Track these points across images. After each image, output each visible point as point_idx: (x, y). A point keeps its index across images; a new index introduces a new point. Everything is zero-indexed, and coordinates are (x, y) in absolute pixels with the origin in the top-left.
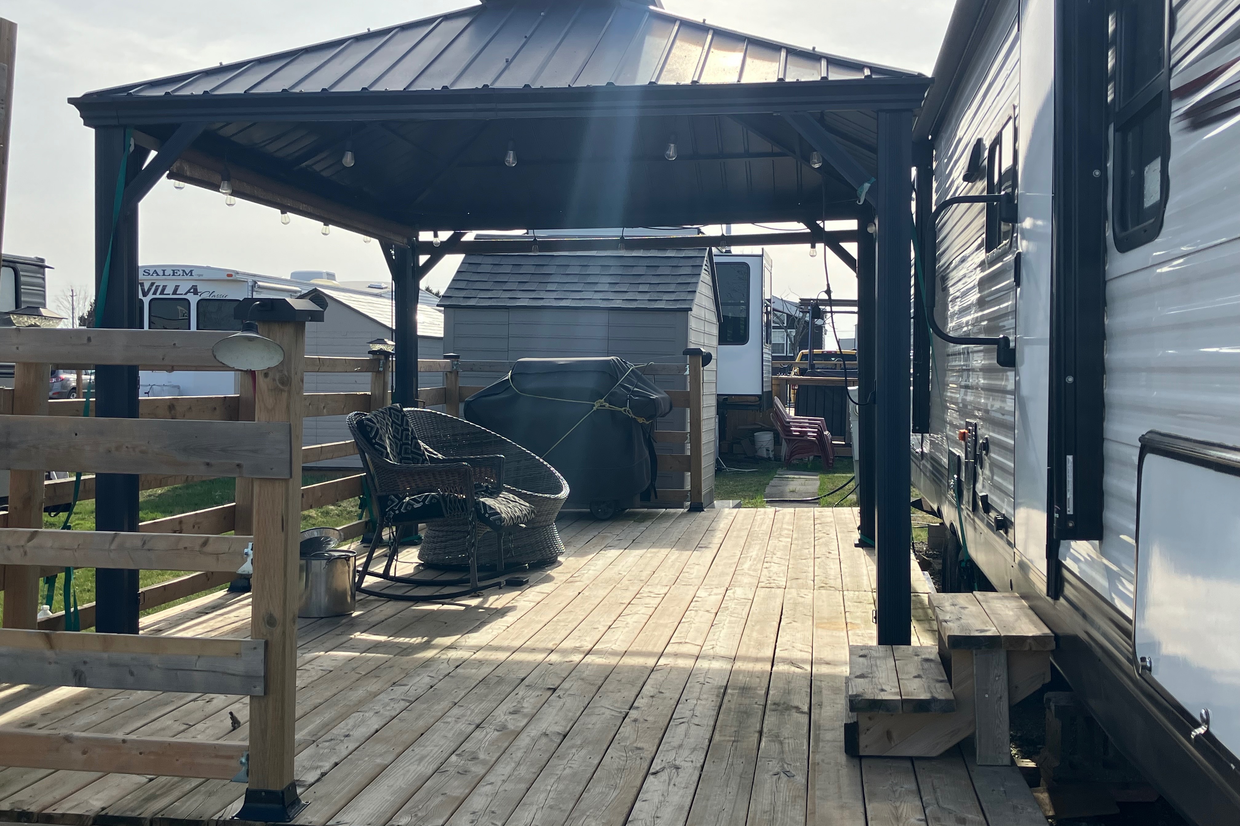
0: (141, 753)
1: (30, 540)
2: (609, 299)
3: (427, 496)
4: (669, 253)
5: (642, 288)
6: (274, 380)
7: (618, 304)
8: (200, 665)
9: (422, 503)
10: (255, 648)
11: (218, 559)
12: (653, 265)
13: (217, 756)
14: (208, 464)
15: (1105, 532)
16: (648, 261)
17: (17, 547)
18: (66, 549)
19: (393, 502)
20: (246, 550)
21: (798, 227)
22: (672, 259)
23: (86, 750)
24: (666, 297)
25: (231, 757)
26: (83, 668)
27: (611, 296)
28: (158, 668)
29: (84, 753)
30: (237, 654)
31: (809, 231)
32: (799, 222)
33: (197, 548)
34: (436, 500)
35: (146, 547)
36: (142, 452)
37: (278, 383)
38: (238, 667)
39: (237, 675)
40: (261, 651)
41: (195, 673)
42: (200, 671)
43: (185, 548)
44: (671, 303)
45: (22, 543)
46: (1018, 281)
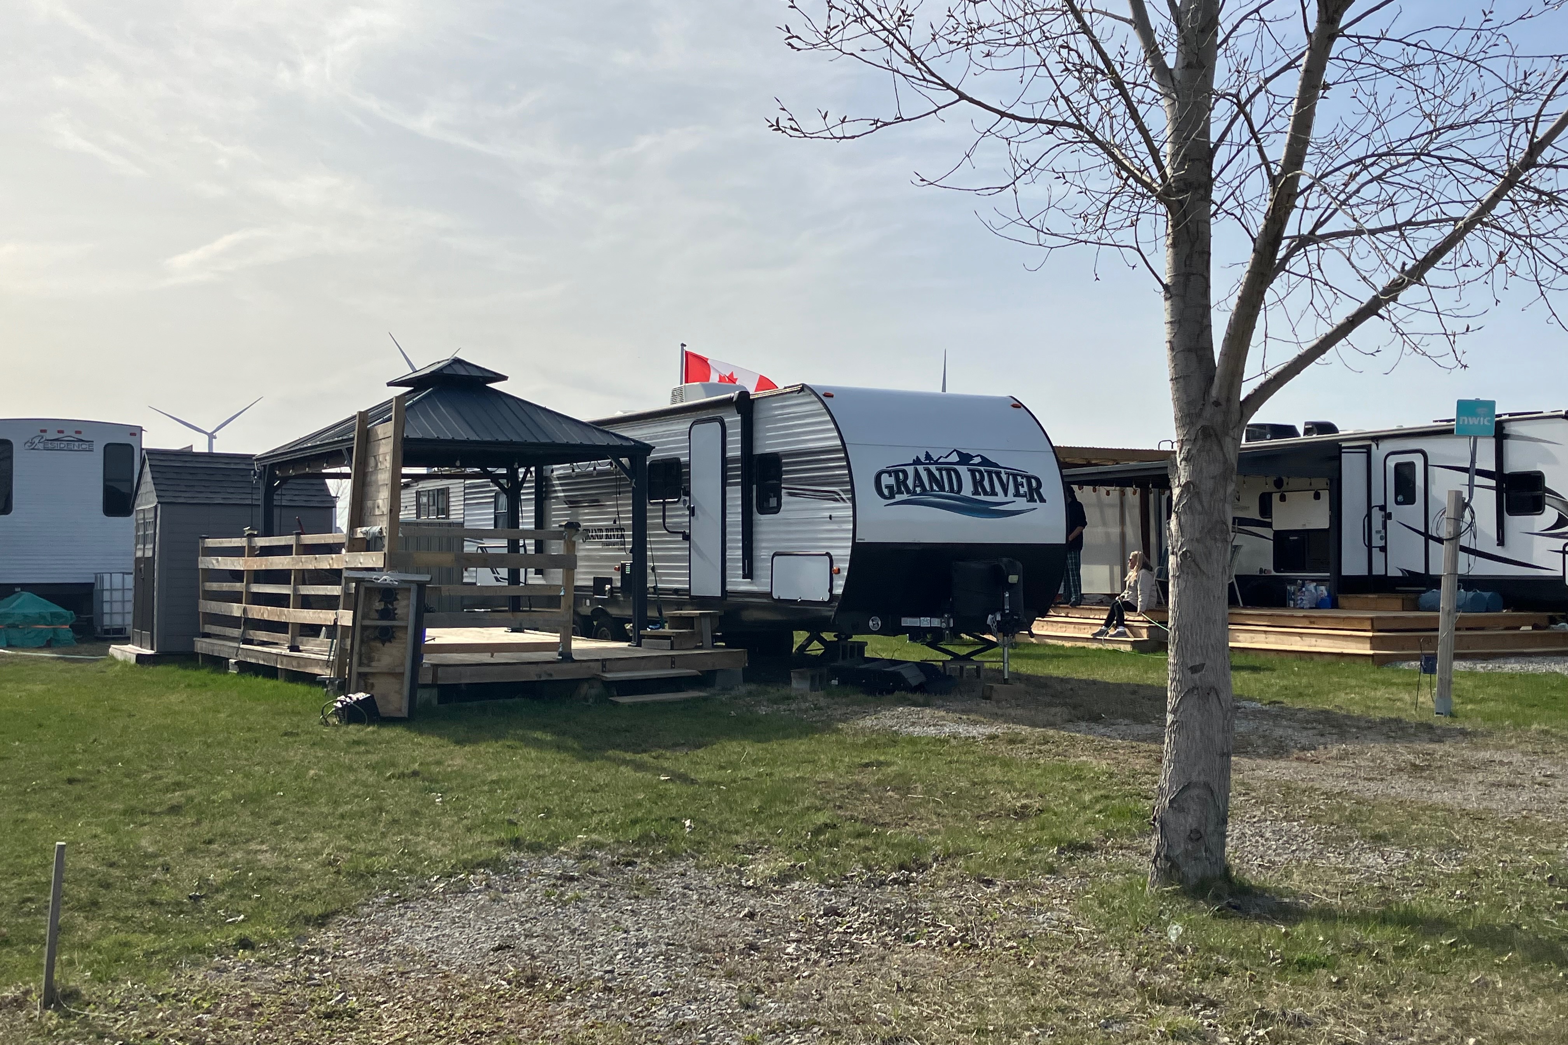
15: (752, 577)
46: (693, 515)
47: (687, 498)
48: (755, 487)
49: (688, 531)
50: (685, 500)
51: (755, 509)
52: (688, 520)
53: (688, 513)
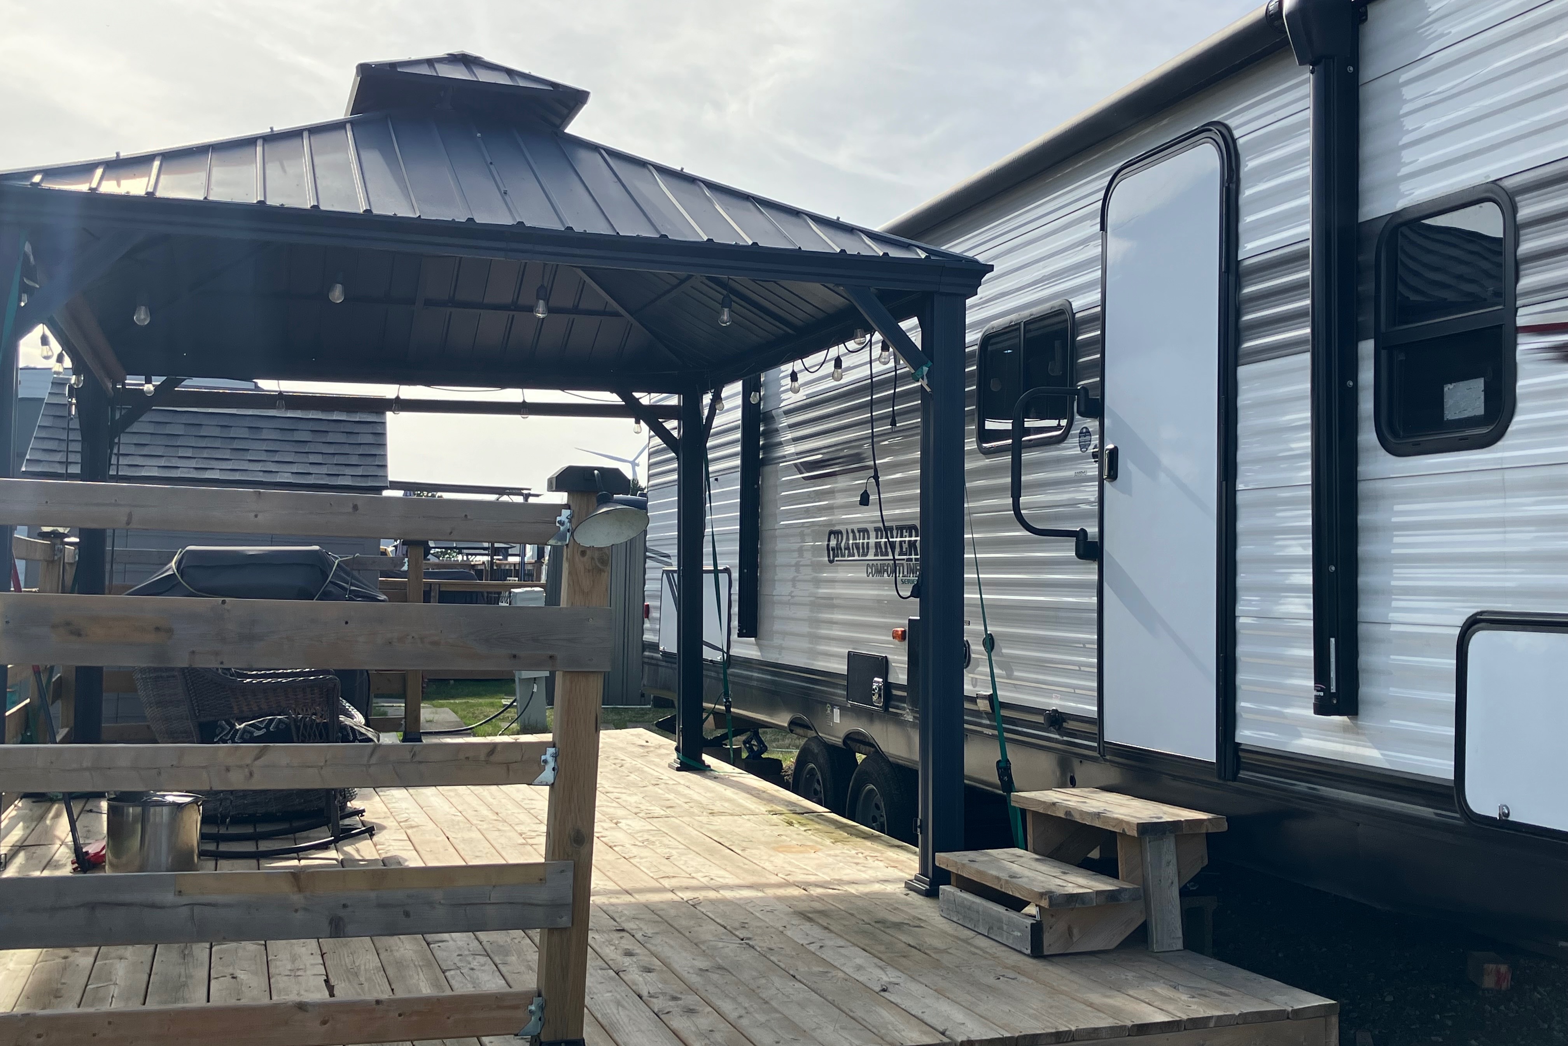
0: (400, 1015)
1: (257, 758)
2: (271, 472)
3: (271, 721)
4: (336, 416)
5: (312, 458)
6: (593, 558)
7: (287, 478)
8: (495, 897)
9: (265, 730)
10: (562, 871)
11: (508, 769)
12: (319, 430)
13: (499, 1008)
14: (515, 656)
15: (1361, 707)
16: (311, 423)
17: (240, 767)
18: (309, 767)
19: (223, 729)
20: (543, 757)
21: (611, 398)
22: (343, 424)
23: (327, 1018)
24: (348, 471)
25: (515, 1007)
26: (342, 913)
27: (273, 467)
28: (442, 904)
29: (324, 1023)
30: (541, 880)
31: (624, 403)
32: (612, 392)
33: (482, 757)
34: (284, 726)
35: (417, 759)
36: (435, 643)
37: (597, 563)
38: (542, 895)
39: (540, 905)
40: (570, 874)
41: (488, 907)
42: (497, 903)
43: (467, 758)
44: (359, 479)
45: (249, 761)
46: (1113, 475)
47: (1092, 424)
48: (1367, 348)
49: (1092, 530)
50: (1085, 433)
51: (1368, 436)
52: (1091, 492)
53: (1092, 469)
